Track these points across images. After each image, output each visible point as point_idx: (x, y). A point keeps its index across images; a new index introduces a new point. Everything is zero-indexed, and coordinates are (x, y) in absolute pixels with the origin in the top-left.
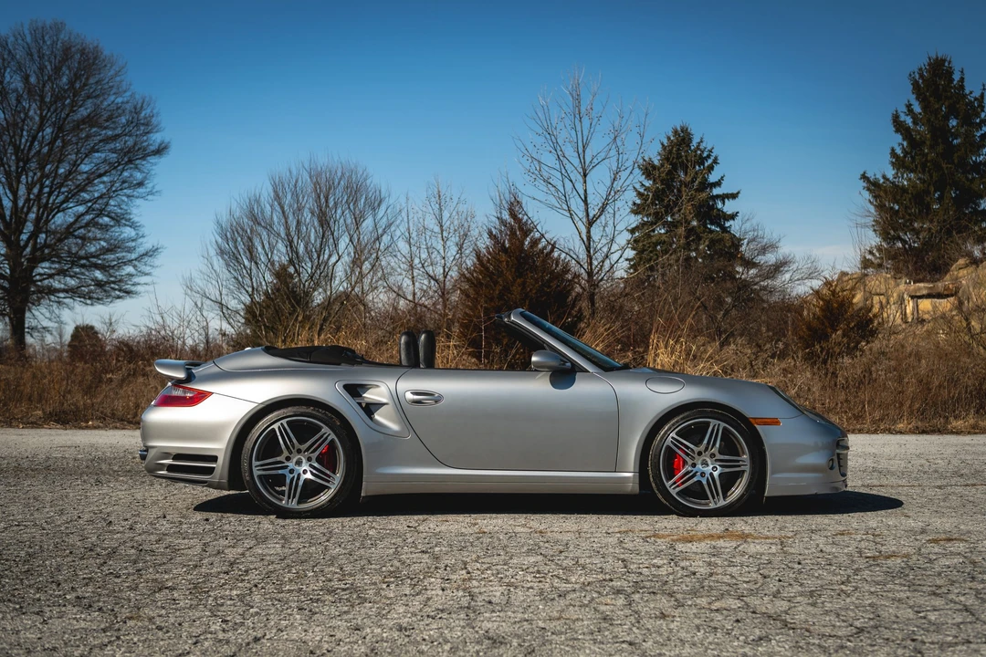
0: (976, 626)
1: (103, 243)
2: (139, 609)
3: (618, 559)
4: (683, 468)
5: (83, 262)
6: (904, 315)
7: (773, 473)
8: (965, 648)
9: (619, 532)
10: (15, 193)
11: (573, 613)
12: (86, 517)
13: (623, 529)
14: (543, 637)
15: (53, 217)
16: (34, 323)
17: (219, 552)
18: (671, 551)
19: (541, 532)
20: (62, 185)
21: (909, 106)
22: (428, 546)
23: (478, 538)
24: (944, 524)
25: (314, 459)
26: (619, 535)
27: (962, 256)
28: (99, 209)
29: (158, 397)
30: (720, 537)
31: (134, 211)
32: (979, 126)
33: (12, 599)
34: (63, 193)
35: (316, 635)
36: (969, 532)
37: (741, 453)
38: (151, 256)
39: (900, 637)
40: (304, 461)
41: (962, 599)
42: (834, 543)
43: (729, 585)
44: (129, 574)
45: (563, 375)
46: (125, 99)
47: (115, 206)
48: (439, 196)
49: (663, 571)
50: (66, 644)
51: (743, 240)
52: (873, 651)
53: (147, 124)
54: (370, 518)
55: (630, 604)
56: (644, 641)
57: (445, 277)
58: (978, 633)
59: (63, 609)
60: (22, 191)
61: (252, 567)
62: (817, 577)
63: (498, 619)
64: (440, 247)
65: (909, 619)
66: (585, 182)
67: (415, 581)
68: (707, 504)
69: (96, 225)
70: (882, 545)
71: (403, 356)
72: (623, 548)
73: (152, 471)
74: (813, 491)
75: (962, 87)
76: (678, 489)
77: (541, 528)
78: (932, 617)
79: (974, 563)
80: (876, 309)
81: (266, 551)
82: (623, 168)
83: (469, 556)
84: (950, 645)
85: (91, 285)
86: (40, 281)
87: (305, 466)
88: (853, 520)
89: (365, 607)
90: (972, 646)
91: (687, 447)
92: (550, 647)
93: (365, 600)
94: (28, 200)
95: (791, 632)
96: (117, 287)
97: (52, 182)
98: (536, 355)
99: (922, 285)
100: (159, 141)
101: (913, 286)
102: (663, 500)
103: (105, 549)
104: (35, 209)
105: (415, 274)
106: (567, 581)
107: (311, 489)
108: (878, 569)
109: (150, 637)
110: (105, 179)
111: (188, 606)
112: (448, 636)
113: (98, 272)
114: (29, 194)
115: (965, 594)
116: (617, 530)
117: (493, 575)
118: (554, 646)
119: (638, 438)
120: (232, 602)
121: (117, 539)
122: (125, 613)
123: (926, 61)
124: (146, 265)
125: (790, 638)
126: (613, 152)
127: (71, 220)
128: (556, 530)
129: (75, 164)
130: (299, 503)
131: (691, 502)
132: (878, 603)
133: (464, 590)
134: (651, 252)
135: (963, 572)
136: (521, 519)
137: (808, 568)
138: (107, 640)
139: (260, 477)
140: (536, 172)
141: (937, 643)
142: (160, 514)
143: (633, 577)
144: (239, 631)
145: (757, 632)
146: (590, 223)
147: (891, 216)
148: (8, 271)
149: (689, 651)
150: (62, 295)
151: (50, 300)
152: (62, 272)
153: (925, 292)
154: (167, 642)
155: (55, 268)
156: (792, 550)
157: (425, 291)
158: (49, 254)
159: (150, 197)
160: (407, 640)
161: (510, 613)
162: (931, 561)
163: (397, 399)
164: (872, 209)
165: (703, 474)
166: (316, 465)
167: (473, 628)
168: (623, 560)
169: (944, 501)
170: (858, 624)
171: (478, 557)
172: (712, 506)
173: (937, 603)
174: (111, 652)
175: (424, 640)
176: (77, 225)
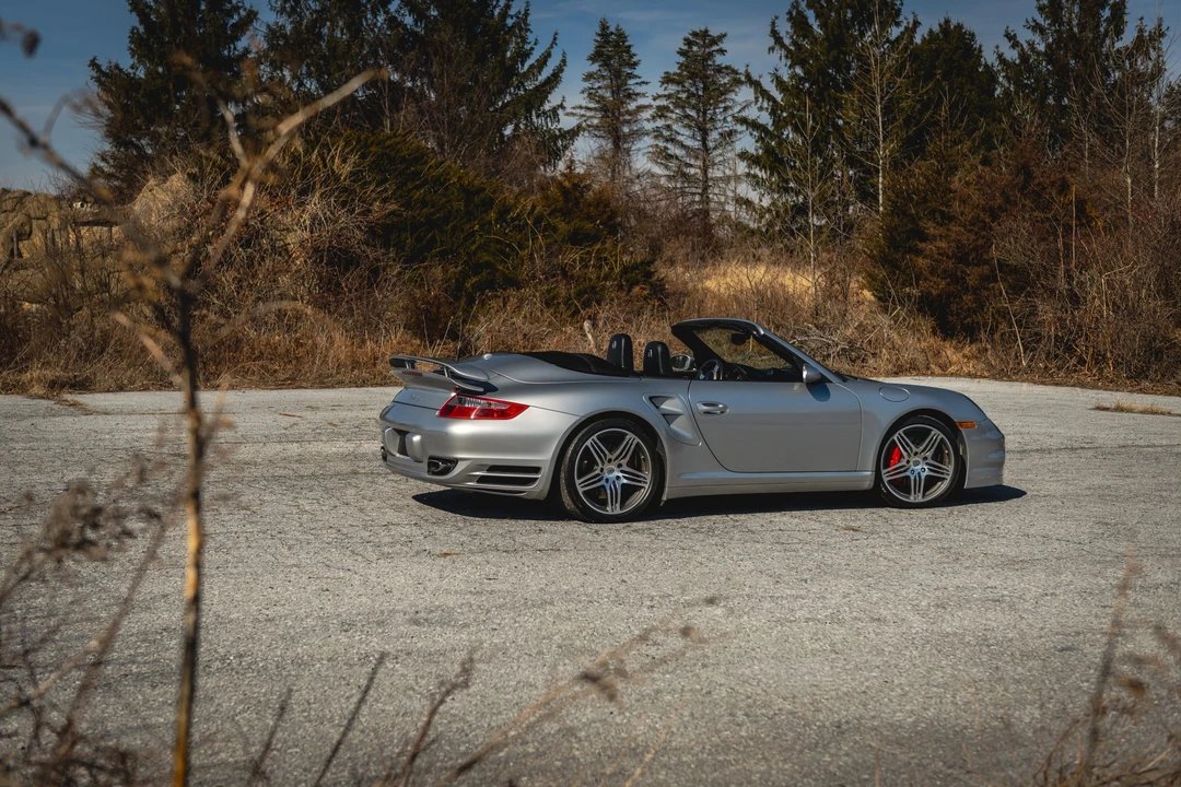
7: (971, 468)
25: (624, 465)
40: (616, 468)
73: (461, 481)
119: (876, 442)
131: (902, 496)
153: (91, 218)
163: (691, 410)
165: (912, 472)
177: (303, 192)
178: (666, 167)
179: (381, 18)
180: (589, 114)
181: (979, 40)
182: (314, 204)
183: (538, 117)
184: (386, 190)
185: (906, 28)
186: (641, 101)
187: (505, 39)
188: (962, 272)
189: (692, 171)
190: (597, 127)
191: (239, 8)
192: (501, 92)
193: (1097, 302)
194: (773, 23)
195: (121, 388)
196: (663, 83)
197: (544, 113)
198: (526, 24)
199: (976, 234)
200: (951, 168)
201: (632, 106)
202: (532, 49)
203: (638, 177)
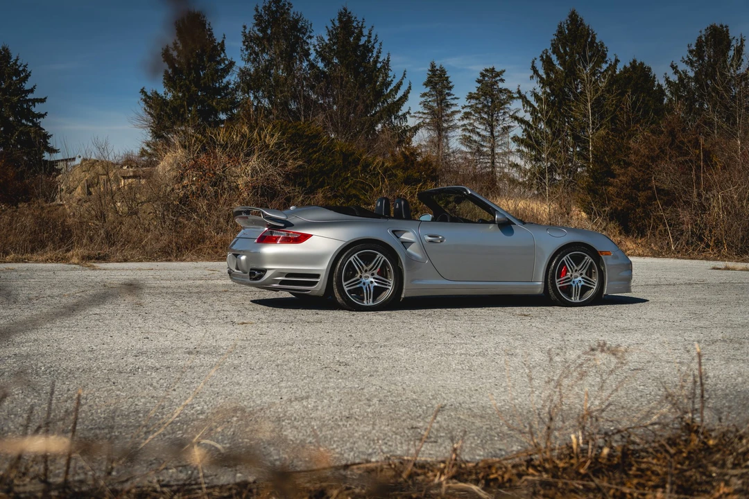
7: (609, 282)
21: (175, 44)
40: (370, 276)
80: (101, 184)
119: (544, 263)
139: (348, 291)
163: (420, 240)
166: (377, 276)
177: (248, 155)
178: (470, 147)
179: (305, 64)
180: (424, 116)
181: (654, 71)
182: (254, 162)
183: (395, 119)
184: (296, 153)
185: (610, 65)
186: (454, 109)
187: (376, 75)
188: (635, 194)
189: (485, 149)
190: (428, 124)
191: (225, 59)
192: (374, 105)
193: (716, 209)
194: (533, 62)
195: (126, 261)
196: (468, 99)
197: (399, 117)
198: (388, 66)
199: (644, 172)
200: (630, 135)
201: (449, 111)
202: (392, 80)
203: (453, 152)
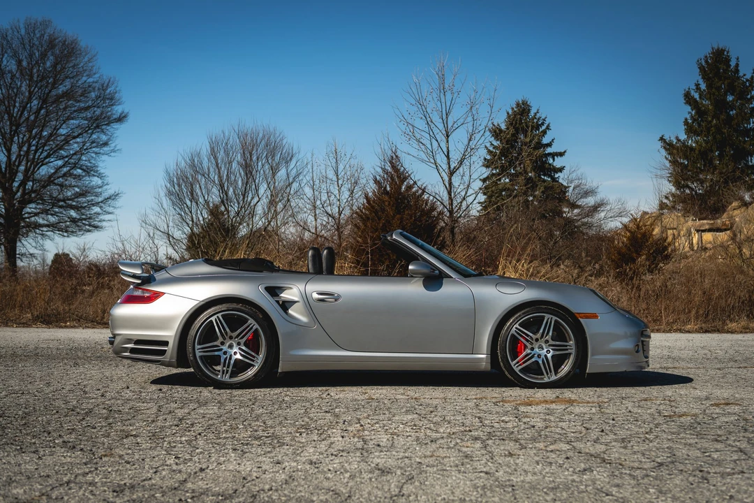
0: (748, 462)
1: (77, 190)
2: (111, 450)
3: (476, 417)
4: (524, 351)
5: (61, 203)
6: (691, 244)
7: (592, 355)
8: (740, 476)
9: (476, 399)
10: (9, 150)
11: (441, 453)
12: (68, 388)
13: (478, 396)
14: (420, 468)
15: (38, 169)
16: (23, 251)
17: (170, 412)
18: (516, 411)
19: (416, 398)
20: (45, 145)
21: (697, 85)
22: (330, 408)
23: (368, 403)
24: (723, 393)
25: (242, 344)
26: (475, 401)
27: (736, 200)
28: (73, 163)
29: (123, 297)
30: (552, 402)
31: (101, 164)
32: (749, 101)
33: (14, 443)
34: (46, 151)
35: (247, 467)
36: (742, 399)
37: (568, 340)
38: (113, 199)
39: (691, 469)
40: (235, 345)
41: (738, 444)
42: (639, 406)
43: (560, 434)
44: (102, 426)
45: (433, 280)
46: (95, 80)
47: (86, 161)
48: (336, 153)
49: (510, 425)
50: (56, 473)
51: (569, 187)
52: (671, 478)
53: (111, 99)
54: (285, 389)
55: (485, 447)
56: (497, 471)
57: (340, 215)
58: (750, 466)
59: (54, 449)
60: (15, 148)
61: (196, 422)
62: (627, 429)
63: (385, 457)
64: (336, 192)
65: (697, 457)
66: (448, 142)
67: (321, 431)
68: (542, 379)
69: (71, 175)
70: (676, 408)
71: (310, 266)
72: (479, 409)
73: (118, 352)
74: (623, 369)
75: (737, 71)
76: (520, 367)
77: (416, 396)
78: (715, 456)
79: (746, 420)
80: (670, 239)
81: (207, 411)
82: (477, 131)
83: (362, 414)
84: (729, 474)
85: (67, 221)
86: (28, 218)
87: (236, 349)
88: (654, 391)
89: (284, 449)
90: (746, 475)
91: (528, 335)
92: (425, 475)
93: (284, 444)
94: (19, 156)
95: (608, 465)
96: (87, 223)
97: (38, 142)
98: (412, 265)
99: (705, 221)
100: (120, 111)
101: (698, 222)
102: (508, 375)
103: (84, 410)
104: (24, 163)
105: (317, 213)
106: (437, 432)
107: (240, 367)
108: (673, 423)
109: (120, 468)
110: (78, 140)
111: (149, 447)
112: (348, 468)
113: (73, 211)
114: (20, 151)
115: (739, 441)
116: (474, 397)
117: (380, 427)
118: (428, 474)
119: (489, 329)
120: (182, 445)
121: (92, 403)
122: (101, 452)
123: (710, 50)
124: (109, 206)
125: (607, 470)
126: (470, 119)
127: (52, 171)
128: (427, 397)
129: (56, 129)
130: (231, 377)
131: (530, 377)
132: (674, 446)
133: (358, 437)
134: (498, 197)
135: (738, 426)
136: (401, 389)
137: (620, 423)
138: (88, 470)
139: (201, 357)
140: (411, 134)
141: (719, 473)
142: (124, 386)
143: (488, 429)
144: (189, 464)
145: (583, 466)
146: (451, 173)
147: (682, 170)
148: (3, 210)
149: (531, 478)
150: (45, 229)
151: (36, 233)
152: (46, 212)
153: (707, 227)
154: (134, 472)
155: (40, 208)
156: (608, 411)
157: (324, 226)
158: (35, 197)
159: (112, 154)
160: (316, 470)
161: (394, 453)
162: (713, 419)
163: (306, 299)
164: (668, 164)
165: (539, 356)
166: (244, 348)
167: (367, 462)
168: (479, 418)
169: (723, 378)
170: (659, 460)
171: (369, 415)
172: (546, 380)
173: (719, 447)
174: (91, 478)
175: (329, 470)
176: (56, 176)
